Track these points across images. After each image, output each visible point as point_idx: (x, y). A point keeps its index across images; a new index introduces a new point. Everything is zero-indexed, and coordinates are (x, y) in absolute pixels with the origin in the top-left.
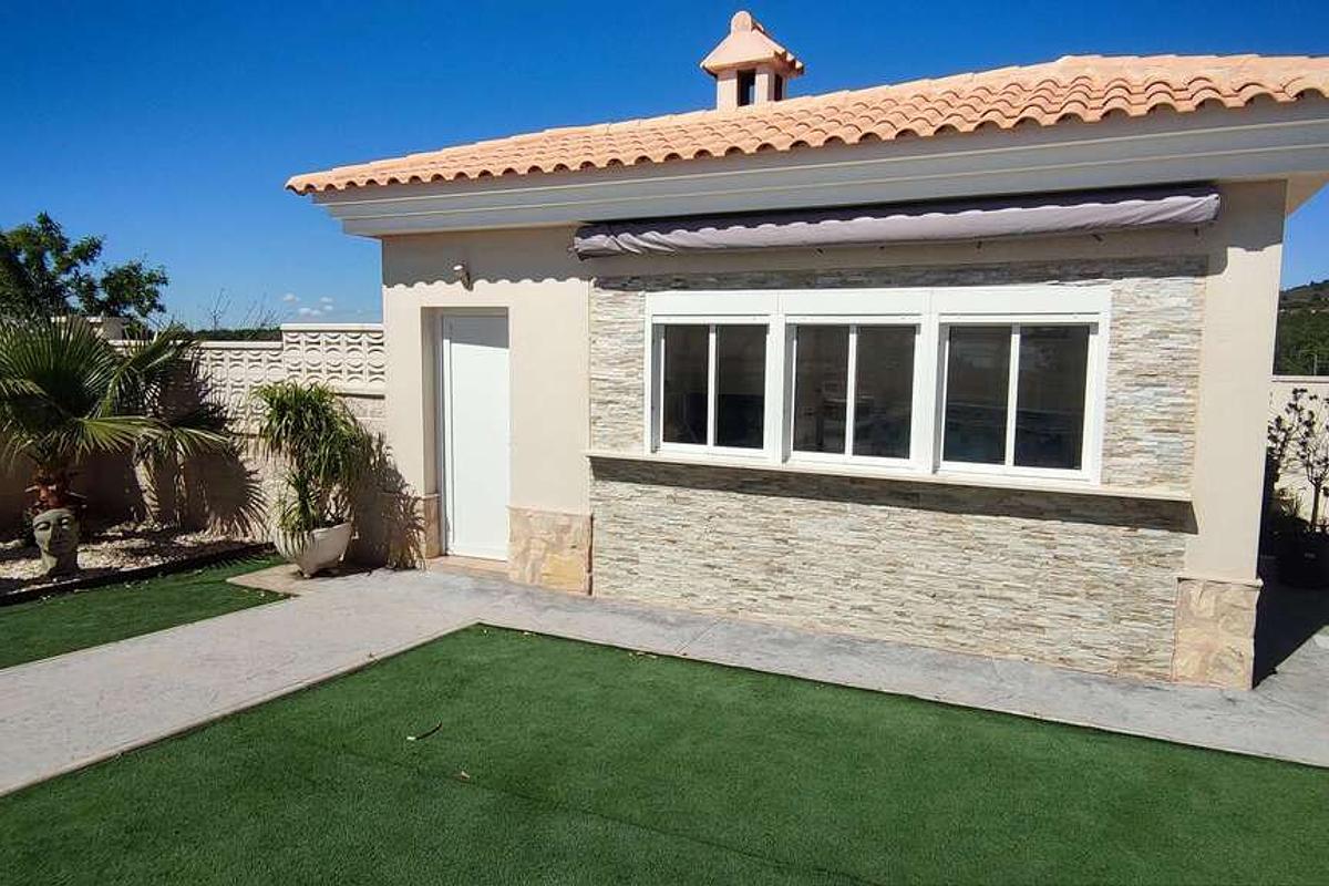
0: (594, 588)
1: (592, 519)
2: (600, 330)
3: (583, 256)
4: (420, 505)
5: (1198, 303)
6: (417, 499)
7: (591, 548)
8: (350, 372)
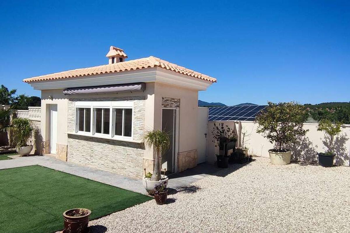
0: (68, 160)
1: (67, 146)
2: (69, 109)
3: (65, 94)
4: (44, 143)
5: (144, 105)
6: (44, 142)
7: (67, 152)
8: (37, 116)
